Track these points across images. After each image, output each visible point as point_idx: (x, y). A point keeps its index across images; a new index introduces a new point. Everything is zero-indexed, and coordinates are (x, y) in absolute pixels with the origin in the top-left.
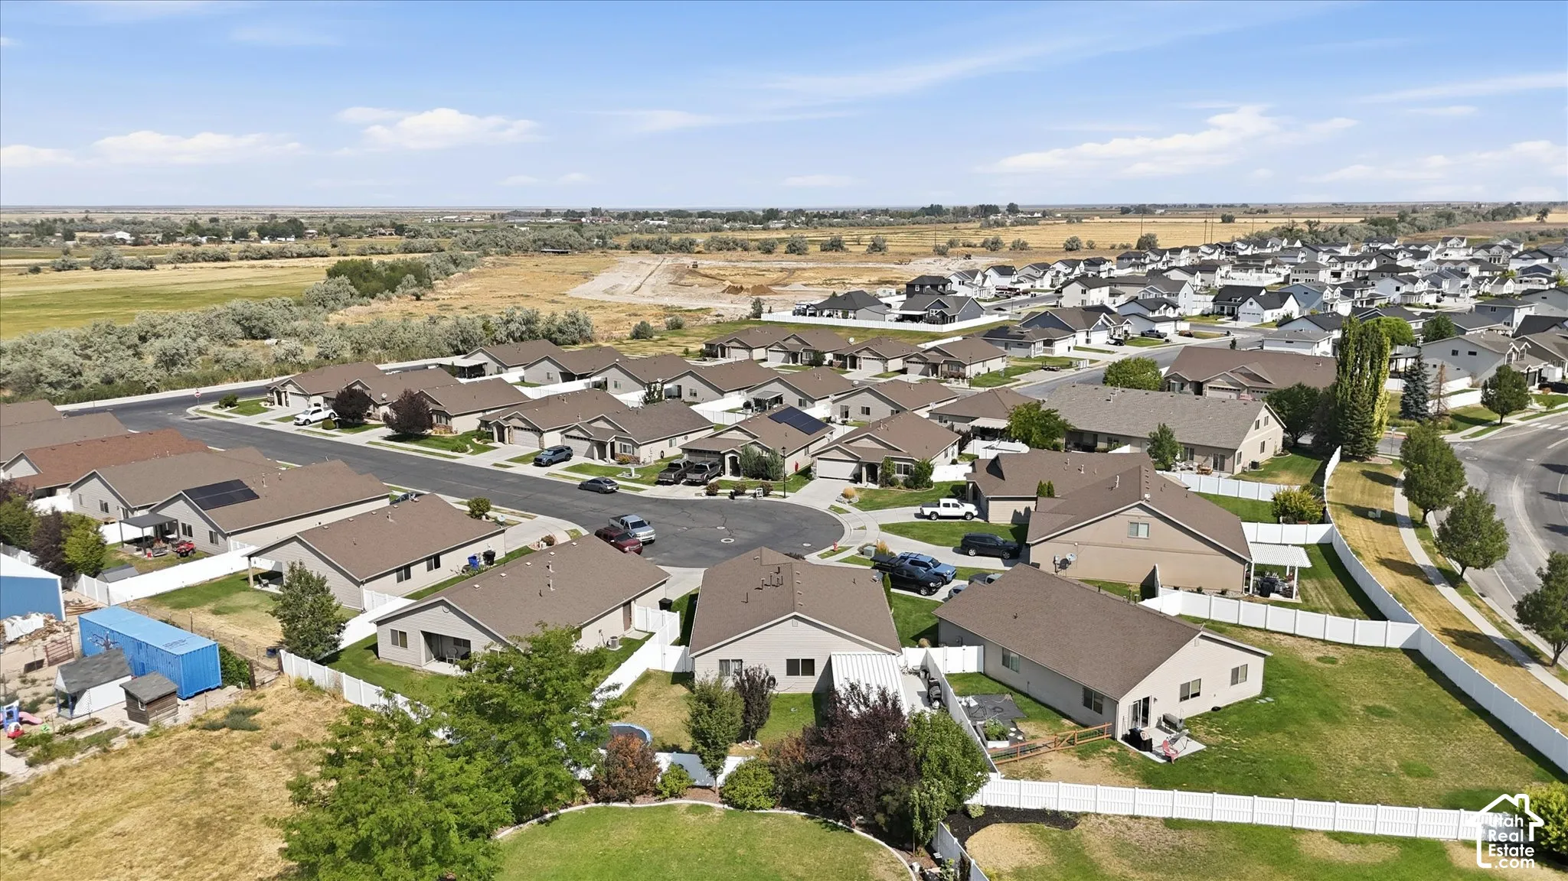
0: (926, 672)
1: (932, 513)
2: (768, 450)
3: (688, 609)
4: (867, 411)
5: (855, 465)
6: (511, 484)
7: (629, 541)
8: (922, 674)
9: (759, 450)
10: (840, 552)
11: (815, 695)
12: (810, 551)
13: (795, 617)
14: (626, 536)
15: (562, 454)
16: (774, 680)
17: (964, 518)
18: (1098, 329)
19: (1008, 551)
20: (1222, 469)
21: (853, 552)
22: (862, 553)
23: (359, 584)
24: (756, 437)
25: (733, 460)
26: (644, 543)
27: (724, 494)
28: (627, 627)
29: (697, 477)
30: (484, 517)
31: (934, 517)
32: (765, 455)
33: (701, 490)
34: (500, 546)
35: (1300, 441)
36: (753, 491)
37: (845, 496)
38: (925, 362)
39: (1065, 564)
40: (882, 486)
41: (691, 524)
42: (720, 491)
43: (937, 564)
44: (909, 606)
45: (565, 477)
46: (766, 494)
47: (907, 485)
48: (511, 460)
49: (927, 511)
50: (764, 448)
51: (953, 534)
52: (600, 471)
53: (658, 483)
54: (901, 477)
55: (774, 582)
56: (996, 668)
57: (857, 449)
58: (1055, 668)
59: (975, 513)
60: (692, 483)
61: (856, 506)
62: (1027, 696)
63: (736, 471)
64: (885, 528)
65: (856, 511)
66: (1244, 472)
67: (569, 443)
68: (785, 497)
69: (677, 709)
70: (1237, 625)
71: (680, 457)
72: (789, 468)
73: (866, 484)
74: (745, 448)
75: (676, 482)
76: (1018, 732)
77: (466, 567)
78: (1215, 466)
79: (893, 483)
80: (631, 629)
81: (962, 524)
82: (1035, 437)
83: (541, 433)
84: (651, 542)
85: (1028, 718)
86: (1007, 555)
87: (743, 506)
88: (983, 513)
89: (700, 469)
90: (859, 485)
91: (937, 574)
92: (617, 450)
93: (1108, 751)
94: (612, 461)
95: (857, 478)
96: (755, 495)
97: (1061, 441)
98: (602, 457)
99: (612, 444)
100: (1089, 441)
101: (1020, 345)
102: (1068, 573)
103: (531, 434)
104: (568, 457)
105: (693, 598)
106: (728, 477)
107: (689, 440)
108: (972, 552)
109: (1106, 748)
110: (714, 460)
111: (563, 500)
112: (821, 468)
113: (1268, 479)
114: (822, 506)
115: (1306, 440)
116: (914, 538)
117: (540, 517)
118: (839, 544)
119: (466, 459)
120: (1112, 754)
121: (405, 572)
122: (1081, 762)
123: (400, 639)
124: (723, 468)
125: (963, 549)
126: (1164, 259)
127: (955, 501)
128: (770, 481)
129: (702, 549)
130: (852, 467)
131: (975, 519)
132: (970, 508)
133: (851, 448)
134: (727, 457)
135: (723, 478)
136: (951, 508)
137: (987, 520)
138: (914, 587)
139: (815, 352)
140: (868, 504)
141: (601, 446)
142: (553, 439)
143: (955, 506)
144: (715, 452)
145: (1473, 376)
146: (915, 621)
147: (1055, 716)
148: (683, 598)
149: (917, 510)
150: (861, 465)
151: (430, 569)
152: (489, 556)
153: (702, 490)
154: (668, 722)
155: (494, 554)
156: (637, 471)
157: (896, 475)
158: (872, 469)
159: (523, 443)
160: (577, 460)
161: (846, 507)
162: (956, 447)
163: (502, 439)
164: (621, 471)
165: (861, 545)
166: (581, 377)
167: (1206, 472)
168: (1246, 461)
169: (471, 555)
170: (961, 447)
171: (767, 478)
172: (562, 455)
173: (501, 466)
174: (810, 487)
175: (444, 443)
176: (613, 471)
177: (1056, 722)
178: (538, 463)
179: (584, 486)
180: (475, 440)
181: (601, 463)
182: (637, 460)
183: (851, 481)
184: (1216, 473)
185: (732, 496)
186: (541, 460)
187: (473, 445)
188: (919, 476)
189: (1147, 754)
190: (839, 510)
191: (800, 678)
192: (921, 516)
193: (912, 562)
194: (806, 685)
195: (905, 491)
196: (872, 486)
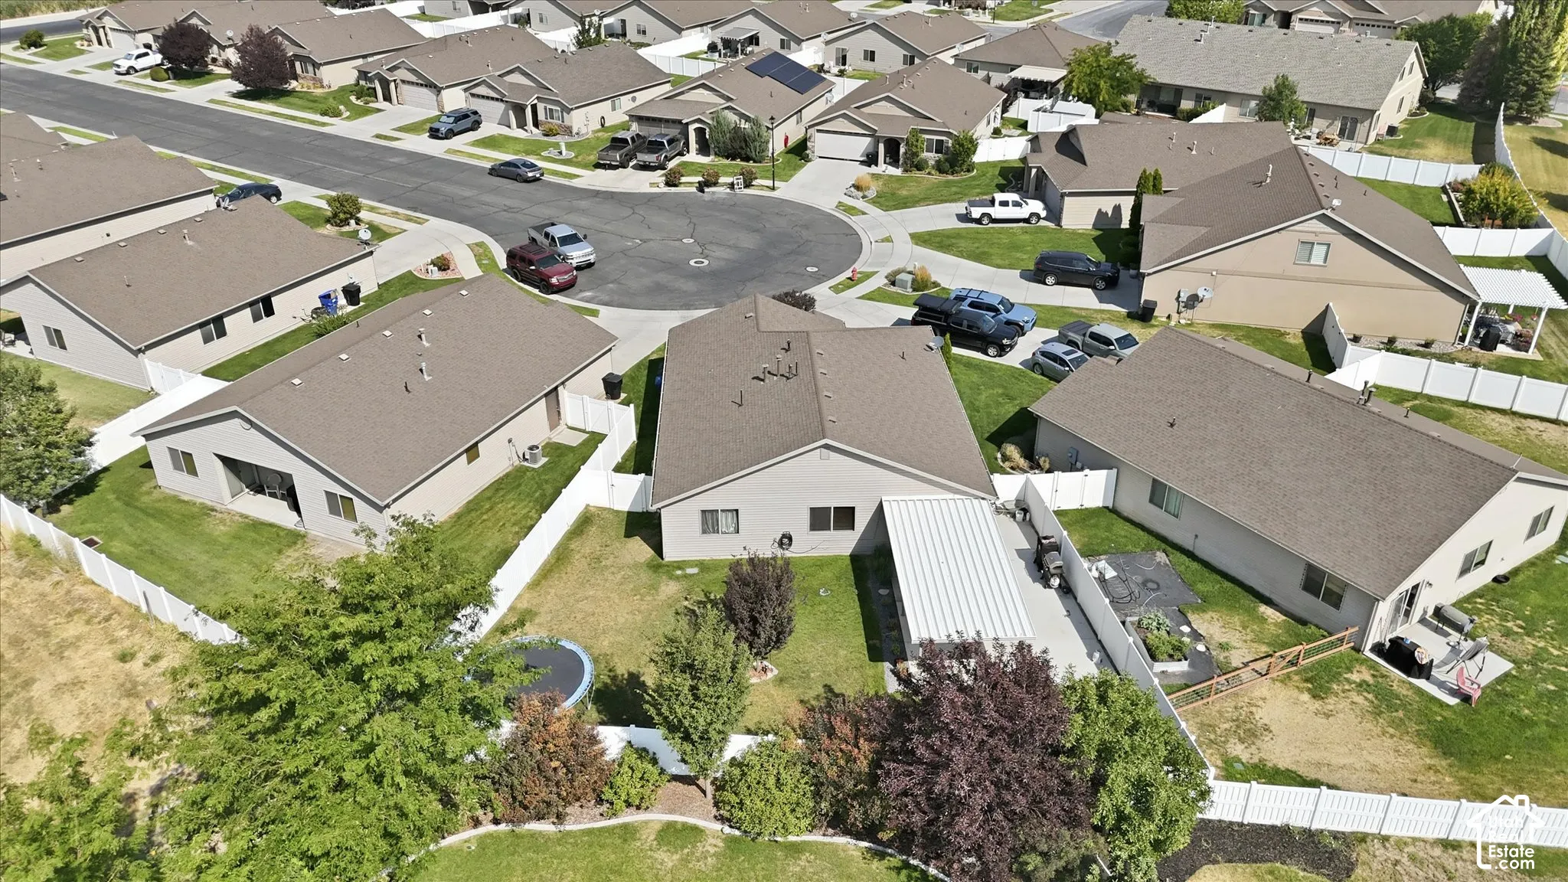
0: (1025, 511)
1: (984, 215)
2: (747, 119)
4: (872, 57)
5: (868, 140)
6: (397, 167)
7: (557, 267)
8: (1019, 516)
9: (736, 118)
10: (860, 281)
11: (855, 558)
12: (819, 279)
13: (827, 447)
14: (552, 259)
15: (467, 121)
16: (790, 539)
17: (1026, 221)
19: (1103, 278)
20: (1351, 137)
21: (879, 281)
22: (893, 283)
23: (137, 353)
24: (729, 99)
25: (700, 132)
26: (579, 268)
27: (689, 183)
28: (553, 425)
29: (651, 158)
30: (352, 222)
31: (985, 221)
32: (744, 125)
34: (368, 276)
35: (1439, 94)
36: (729, 180)
37: (857, 187)
39: (1193, 301)
40: (906, 171)
41: (647, 234)
42: (683, 179)
43: (1010, 306)
44: (975, 377)
45: (471, 155)
46: (748, 185)
47: (939, 168)
48: (400, 129)
49: (976, 212)
50: (742, 116)
51: (1015, 247)
52: (518, 147)
53: (598, 166)
54: (931, 157)
55: (784, 370)
56: (1137, 504)
57: (873, 116)
58: (1256, 527)
59: (1043, 214)
60: (645, 167)
61: (874, 202)
62: (1191, 555)
63: (704, 149)
64: (922, 239)
65: (874, 211)
66: (1377, 141)
67: (477, 105)
68: (773, 189)
69: (636, 591)
70: (1465, 404)
71: (625, 127)
72: (777, 145)
73: (883, 168)
74: (715, 116)
75: (623, 166)
76: (1196, 636)
77: (315, 311)
78: (1342, 134)
79: (919, 167)
80: (562, 427)
81: (1025, 232)
82: (1103, 96)
83: (438, 90)
84: (590, 265)
85: (1206, 603)
86: (1101, 284)
87: (716, 204)
88: (1055, 214)
89: (655, 147)
90: (874, 169)
91: (1009, 323)
92: (541, 116)
93: (1355, 677)
94: (535, 130)
95: (871, 160)
96: (732, 186)
97: (1132, 98)
98: (522, 124)
99: (534, 108)
100: (1165, 98)
102: (1195, 314)
103: (424, 90)
104: (476, 125)
105: (655, 366)
106: (693, 156)
107: (638, 103)
108: (1050, 280)
109: (1349, 670)
110: (674, 132)
111: (467, 193)
112: (820, 143)
113: (1414, 151)
114: (826, 203)
115: (1449, 93)
116: (961, 254)
117: (434, 222)
118: (859, 266)
119: (340, 127)
120: (1362, 685)
121: (216, 327)
122: (1318, 704)
123: (186, 462)
124: (687, 144)
125: (1038, 275)
127: (1015, 197)
128: (751, 163)
129: (663, 278)
130: (863, 144)
131: (1043, 223)
132: (1036, 206)
133: (862, 115)
134: (692, 128)
135: (687, 158)
136: (1011, 207)
137: (1059, 224)
138: (979, 344)
140: (890, 200)
141: (519, 110)
142: (455, 99)
143: (1016, 204)
144: (674, 121)
146: (988, 406)
147: (1247, 600)
148: (638, 366)
149: (960, 207)
150: (877, 141)
151: (256, 318)
152: (352, 293)
153: (658, 176)
154: (621, 620)
155: (358, 290)
156: (569, 146)
157: (925, 155)
158: (892, 145)
159: (417, 105)
160: (487, 130)
161: (860, 204)
162: (999, 110)
163: (387, 98)
164: (547, 146)
165: (889, 270)
166: (499, 7)
167: (1329, 142)
168: (1381, 127)
169: (323, 292)
170: (1005, 110)
171: (747, 159)
172: (467, 123)
173: (386, 138)
174: (807, 173)
175: (311, 102)
176: (534, 148)
177: (1252, 613)
178: (434, 134)
179: (494, 172)
180: (353, 98)
181: (520, 133)
182: (568, 131)
183: (862, 163)
184: (1345, 144)
185: (701, 187)
186: (437, 130)
187: (349, 105)
188: (957, 156)
189: (1421, 683)
190: (851, 210)
191: (832, 534)
192: (965, 218)
193: (972, 305)
194: (843, 543)
195: (937, 178)
196: (892, 171)
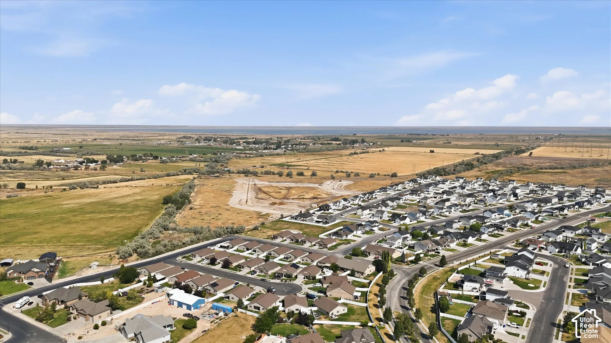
1: (315, 285)
3: (283, 302)
4: (307, 260)
5: (304, 276)
6: (249, 279)
8: (311, 310)
10: (301, 293)
12: (297, 293)
13: (296, 303)
14: (272, 291)
16: (294, 311)
18: (359, 230)
19: (324, 293)
21: (303, 293)
22: (305, 293)
24: (288, 271)
26: (275, 292)
29: (279, 278)
30: (249, 286)
32: (290, 274)
33: (280, 280)
37: (303, 282)
38: (319, 244)
39: (331, 295)
41: (279, 287)
42: (283, 281)
44: (310, 301)
45: (256, 277)
46: (290, 281)
47: (312, 279)
48: (246, 273)
51: (318, 289)
52: (262, 276)
53: (273, 279)
54: (311, 278)
55: (294, 299)
56: (318, 310)
57: (305, 273)
58: (325, 309)
62: (321, 313)
63: (285, 277)
64: (308, 288)
65: (304, 285)
66: (366, 276)
67: (256, 270)
68: (293, 282)
70: (347, 304)
72: (294, 276)
74: (286, 273)
75: (275, 279)
76: (319, 316)
78: (362, 275)
79: (310, 279)
80: (277, 305)
81: (319, 287)
82: (334, 269)
88: (323, 286)
90: (305, 280)
91: (314, 296)
94: (264, 274)
95: (304, 278)
96: (288, 282)
99: (264, 271)
100: (343, 269)
101: (340, 237)
102: (332, 296)
103: (249, 268)
104: (256, 273)
107: (277, 270)
108: (320, 293)
109: (328, 317)
111: (259, 283)
112: (299, 276)
113: (369, 278)
114: (299, 284)
116: (312, 290)
117: (257, 286)
118: (302, 291)
119: (238, 273)
122: (325, 319)
124: (283, 276)
125: (318, 292)
126: (393, 188)
128: (290, 279)
129: (283, 292)
131: (321, 287)
132: (321, 285)
133: (303, 272)
134: (283, 274)
135: (283, 278)
136: (318, 284)
138: (311, 298)
139: (297, 240)
140: (306, 283)
142: (253, 269)
144: (281, 273)
145: (423, 250)
146: (310, 303)
147: (323, 315)
148: (281, 301)
149: (313, 285)
151: (248, 296)
152: (254, 294)
154: (284, 315)
156: (268, 276)
158: (307, 277)
159: (247, 269)
160: (258, 273)
162: (321, 271)
163: (243, 268)
164: (266, 276)
166: (250, 249)
167: (360, 276)
168: (366, 274)
173: (244, 275)
174: (297, 280)
175: (232, 269)
176: (264, 276)
179: (261, 280)
181: (262, 274)
182: (268, 274)
185: (285, 282)
186: (251, 273)
187: (238, 269)
188: (314, 278)
189: (332, 318)
190: (302, 285)
192: (313, 286)
193: (311, 295)
194: (298, 312)
195: (312, 281)
196: (307, 280)
